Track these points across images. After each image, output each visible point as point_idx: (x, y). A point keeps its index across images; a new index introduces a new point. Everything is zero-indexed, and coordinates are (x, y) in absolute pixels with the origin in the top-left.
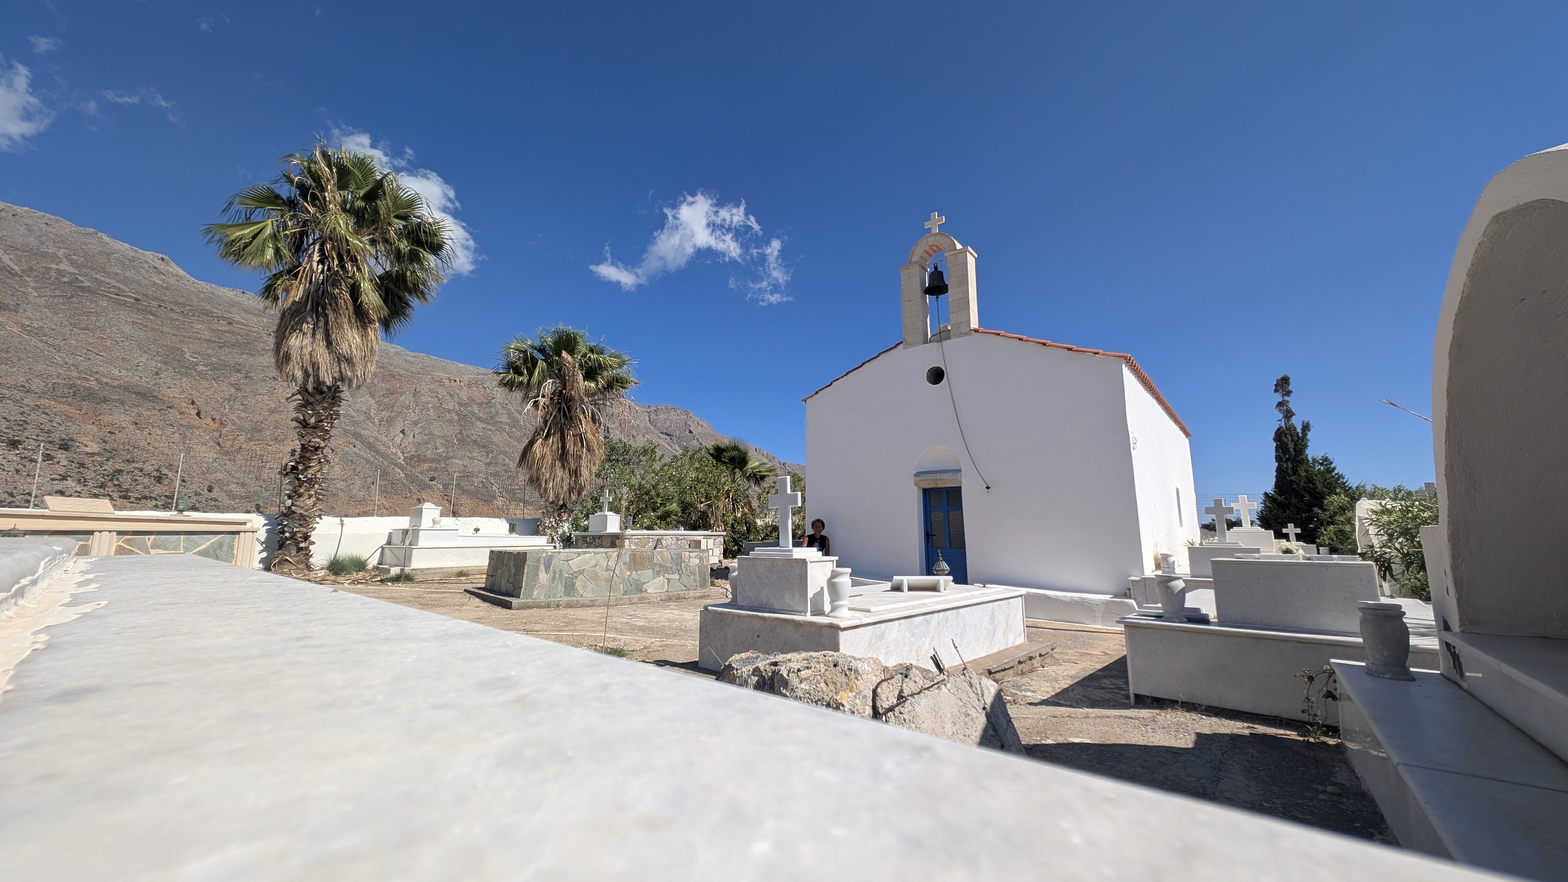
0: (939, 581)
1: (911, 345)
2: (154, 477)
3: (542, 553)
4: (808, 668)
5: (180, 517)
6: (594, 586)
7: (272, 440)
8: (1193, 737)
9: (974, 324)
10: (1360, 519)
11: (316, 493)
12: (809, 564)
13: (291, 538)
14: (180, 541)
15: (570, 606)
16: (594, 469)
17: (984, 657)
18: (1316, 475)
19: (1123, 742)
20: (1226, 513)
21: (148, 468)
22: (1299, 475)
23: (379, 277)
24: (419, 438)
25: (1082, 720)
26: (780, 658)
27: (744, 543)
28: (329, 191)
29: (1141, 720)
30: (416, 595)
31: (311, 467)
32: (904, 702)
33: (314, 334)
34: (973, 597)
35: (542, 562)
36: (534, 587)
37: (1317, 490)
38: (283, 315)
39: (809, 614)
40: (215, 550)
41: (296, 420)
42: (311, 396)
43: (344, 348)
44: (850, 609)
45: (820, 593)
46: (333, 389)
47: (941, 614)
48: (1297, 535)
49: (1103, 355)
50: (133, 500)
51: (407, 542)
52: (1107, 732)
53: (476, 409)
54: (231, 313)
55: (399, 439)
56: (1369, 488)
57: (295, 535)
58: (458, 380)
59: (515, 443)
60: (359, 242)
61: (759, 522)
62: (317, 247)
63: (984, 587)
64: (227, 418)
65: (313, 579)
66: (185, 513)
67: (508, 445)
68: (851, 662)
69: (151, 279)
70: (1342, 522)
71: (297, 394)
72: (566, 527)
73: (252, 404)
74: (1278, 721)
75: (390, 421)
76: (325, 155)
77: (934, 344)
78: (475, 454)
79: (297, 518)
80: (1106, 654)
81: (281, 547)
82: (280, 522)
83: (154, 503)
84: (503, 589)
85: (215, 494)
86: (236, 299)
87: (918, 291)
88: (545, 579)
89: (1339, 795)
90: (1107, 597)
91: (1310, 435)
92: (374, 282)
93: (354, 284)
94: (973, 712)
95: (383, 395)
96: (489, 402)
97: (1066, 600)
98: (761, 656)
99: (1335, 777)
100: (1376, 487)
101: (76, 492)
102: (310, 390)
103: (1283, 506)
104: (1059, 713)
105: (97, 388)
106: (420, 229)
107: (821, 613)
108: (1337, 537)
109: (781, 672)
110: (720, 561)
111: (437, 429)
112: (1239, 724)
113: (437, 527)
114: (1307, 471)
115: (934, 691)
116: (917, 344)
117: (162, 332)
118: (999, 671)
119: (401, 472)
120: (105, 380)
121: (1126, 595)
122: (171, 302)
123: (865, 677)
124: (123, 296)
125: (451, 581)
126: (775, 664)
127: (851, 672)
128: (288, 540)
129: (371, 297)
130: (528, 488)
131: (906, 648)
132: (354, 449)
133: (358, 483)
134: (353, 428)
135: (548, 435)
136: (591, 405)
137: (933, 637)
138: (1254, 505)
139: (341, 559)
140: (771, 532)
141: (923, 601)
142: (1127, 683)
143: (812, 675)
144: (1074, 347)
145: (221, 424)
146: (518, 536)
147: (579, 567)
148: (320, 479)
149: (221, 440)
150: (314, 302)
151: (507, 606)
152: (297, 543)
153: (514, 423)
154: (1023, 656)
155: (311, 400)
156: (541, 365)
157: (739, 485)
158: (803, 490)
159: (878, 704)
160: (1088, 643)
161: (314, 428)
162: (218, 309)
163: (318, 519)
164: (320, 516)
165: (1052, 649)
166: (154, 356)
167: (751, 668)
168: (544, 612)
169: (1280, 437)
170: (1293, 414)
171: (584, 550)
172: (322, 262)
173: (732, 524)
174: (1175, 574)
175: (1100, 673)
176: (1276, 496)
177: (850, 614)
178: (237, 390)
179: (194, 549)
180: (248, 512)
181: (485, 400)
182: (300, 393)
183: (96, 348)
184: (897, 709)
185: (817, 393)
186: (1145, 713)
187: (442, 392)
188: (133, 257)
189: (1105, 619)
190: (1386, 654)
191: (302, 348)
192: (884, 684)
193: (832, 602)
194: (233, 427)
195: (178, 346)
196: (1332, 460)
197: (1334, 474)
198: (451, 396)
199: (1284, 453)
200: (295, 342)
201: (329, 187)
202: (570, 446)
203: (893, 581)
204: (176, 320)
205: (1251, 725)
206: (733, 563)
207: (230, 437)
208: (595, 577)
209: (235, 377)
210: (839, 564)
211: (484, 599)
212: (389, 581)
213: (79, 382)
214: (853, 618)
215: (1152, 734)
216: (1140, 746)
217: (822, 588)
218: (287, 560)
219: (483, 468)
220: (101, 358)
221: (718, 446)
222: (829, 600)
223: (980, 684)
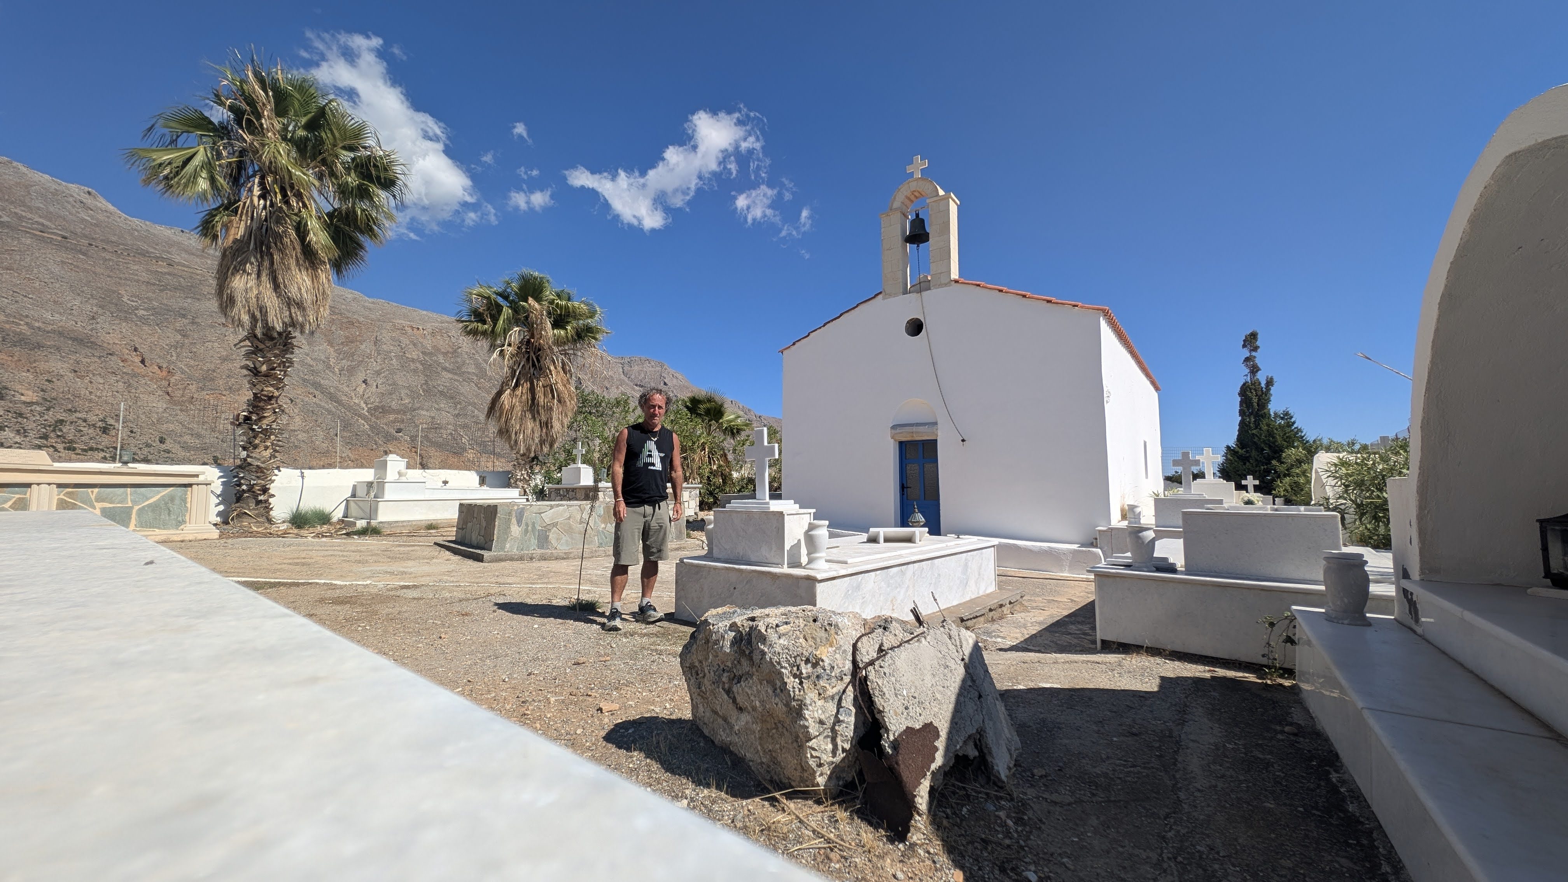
0: (914, 532)
1: (890, 295)
2: (100, 427)
3: (514, 505)
4: (786, 623)
5: (124, 469)
6: (568, 538)
7: (225, 390)
8: (1158, 681)
9: (955, 274)
10: (1317, 472)
11: (273, 444)
12: (786, 516)
13: (249, 491)
14: (127, 494)
15: (543, 558)
16: (566, 422)
17: (957, 605)
18: (1277, 429)
19: (1091, 686)
20: (1193, 465)
21: (92, 418)
22: (1260, 429)
23: (327, 214)
24: (381, 389)
25: (1052, 666)
26: (757, 612)
27: (720, 496)
28: (266, 117)
29: (1108, 664)
30: (384, 548)
31: (265, 417)
32: (884, 655)
33: (259, 275)
34: (947, 548)
35: (514, 515)
36: (506, 540)
37: (1277, 444)
38: (224, 255)
39: (786, 566)
40: (166, 504)
41: (246, 367)
42: (261, 342)
43: (293, 292)
44: (827, 561)
45: (798, 545)
46: (284, 334)
47: (916, 565)
48: (1255, 486)
49: (1082, 307)
50: (79, 451)
51: (372, 495)
52: (1076, 677)
53: (441, 359)
54: (169, 253)
55: (362, 390)
56: (1325, 442)
57: (253, 487)
58: (421, 328)
59: (483, 394)
60: (305, 175)
61: (735, 475)
62: (257, 180)
63: (958, 537)
64: (175, 366)
65: (274, 533)
66: (130, 465)
67: (477, 396)
68: (831, 617)
69: (78, 215)
70: (1298, 474)
71: (245, 340)
72: (538, 480)
73: (202, 351)
74: (1237, 665)
75: (351, 371)
76: (257, 75)
77: (913, 296)
78: (442, 406)
79: (254, 470)
80: (1072, 601)
81: (239, 499)
82: (236, 474)
83: (102, 454)
84: (474, 542)
85: (168, 445)
86: (175, 238)
87: (899, 240)
88: (518, 532)
89: (1295, 735)
90: (1075, 547)
91: (1273, 390)
92: (322, 220)
93: (300, 221)
94: (952, 664)
95: (342, 343)
96: (455, 351)
97: (1036, 549)
98: (739, 610)
99: (1292, 717)
100: (1332, 441)
101: (16, 443)
102: (259, 335)
103: (1244, 459)
104: (1029, 659)
105: (29, 334)
106: (370, 163)
107: (798, 565)
108: (1292, 489)
109: (759, 628)
110: (696, 513)
111: (401, 379)
112: (1201, 668)
113: (403, 479)
114: (1268, 425)
115: (914, 644)
116: (896, 295)
117: (94, 273)
118: (971, 619)
119: (365, 424)
120: (37, 324)
121: (1092, 545)
122: (102, 241)
123: (845, 631)
124: (48, 233)
125: (421, 534)
126: (753, 619)
127: (831, 627)
128: (245, 493)
129: (319, 237)
130: (498, 439)
131: (882, 598)
132: (315, 399)
133: (321, 434)
134: (312, 377)
135: (517, 385)
136: (561, 354)
137: (908, 587)
138: (1217, 457)
139: (303, 512)
140: (747, 484)
141: (899, 553)
142: (1094, 628)
143: (790, 630)
144: (1054, 299)
145: (169, 372)
146: (488, 488)
147: (553, 520)
148: (275, 429)
149: (170, 389)
150: (258, 240)
151: (479, 559)
152: (255, 496)
153: (482, 373)
154: (993, 604)
155: (261, 346)
156: (507, 311)
157: (714, 437)
158: (779, 442)
159: (858, 658)
160: (1055, 591)
161: (266, 376)
162: (155, 249)
163: (276, 472)
164: (278, 468)
165: (1022, 597)
166: (89, 299)
167: (728, 623)
168: (516, 564)
169: (1245, 392)
170: (1259, 369)
171: (557, 503)
172: (263, 196)
173: (708, 477)
174: (1140, 524)
175: (1067, 619)
176: (1237, 449)
177: (827, 566)
178: (184, 336)
179: (143, 502)
180: (204, 464)
181: (450, 350)
182: (249, 339)
183: (25, 289)
184: (877, 663)
185: (794, 344)
186: (1112, 658)
187: (405, 341)
188: (55, 189)
189: (1072, 567)
190: (1346, 600)
191: (246, 291)
192: (865, 639)
193: (809, 554)
194: (183, 376)
195: (115, 289)
196: (1292, 414)
197: (1293, 428)
198: (414, 345)
199: (1248, 407)
200: (239, 283)
201: (266, 113)
202: (541, 399)
203: (870, 533)
204: (110, 260)
205: (1212, 669)
206: (709, 516)
207: (180, 386)
208: (569, 530)
209: (180, 323)
210: (816, 517)
211: (455, 552)
212: (355, 535)
213: (7, 326)
214: (830, 569)
215: (1119, 679)
216: (1107, 690)
217: (799, 540)
218: (246, 513)
219: (451, 419)
220: (31, 300)
221: (694, 398)
222: (806, 552)
223: (959, 635)
